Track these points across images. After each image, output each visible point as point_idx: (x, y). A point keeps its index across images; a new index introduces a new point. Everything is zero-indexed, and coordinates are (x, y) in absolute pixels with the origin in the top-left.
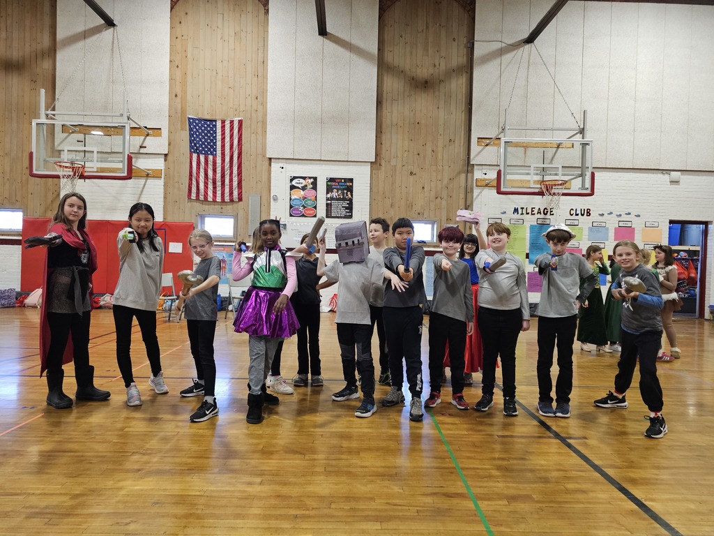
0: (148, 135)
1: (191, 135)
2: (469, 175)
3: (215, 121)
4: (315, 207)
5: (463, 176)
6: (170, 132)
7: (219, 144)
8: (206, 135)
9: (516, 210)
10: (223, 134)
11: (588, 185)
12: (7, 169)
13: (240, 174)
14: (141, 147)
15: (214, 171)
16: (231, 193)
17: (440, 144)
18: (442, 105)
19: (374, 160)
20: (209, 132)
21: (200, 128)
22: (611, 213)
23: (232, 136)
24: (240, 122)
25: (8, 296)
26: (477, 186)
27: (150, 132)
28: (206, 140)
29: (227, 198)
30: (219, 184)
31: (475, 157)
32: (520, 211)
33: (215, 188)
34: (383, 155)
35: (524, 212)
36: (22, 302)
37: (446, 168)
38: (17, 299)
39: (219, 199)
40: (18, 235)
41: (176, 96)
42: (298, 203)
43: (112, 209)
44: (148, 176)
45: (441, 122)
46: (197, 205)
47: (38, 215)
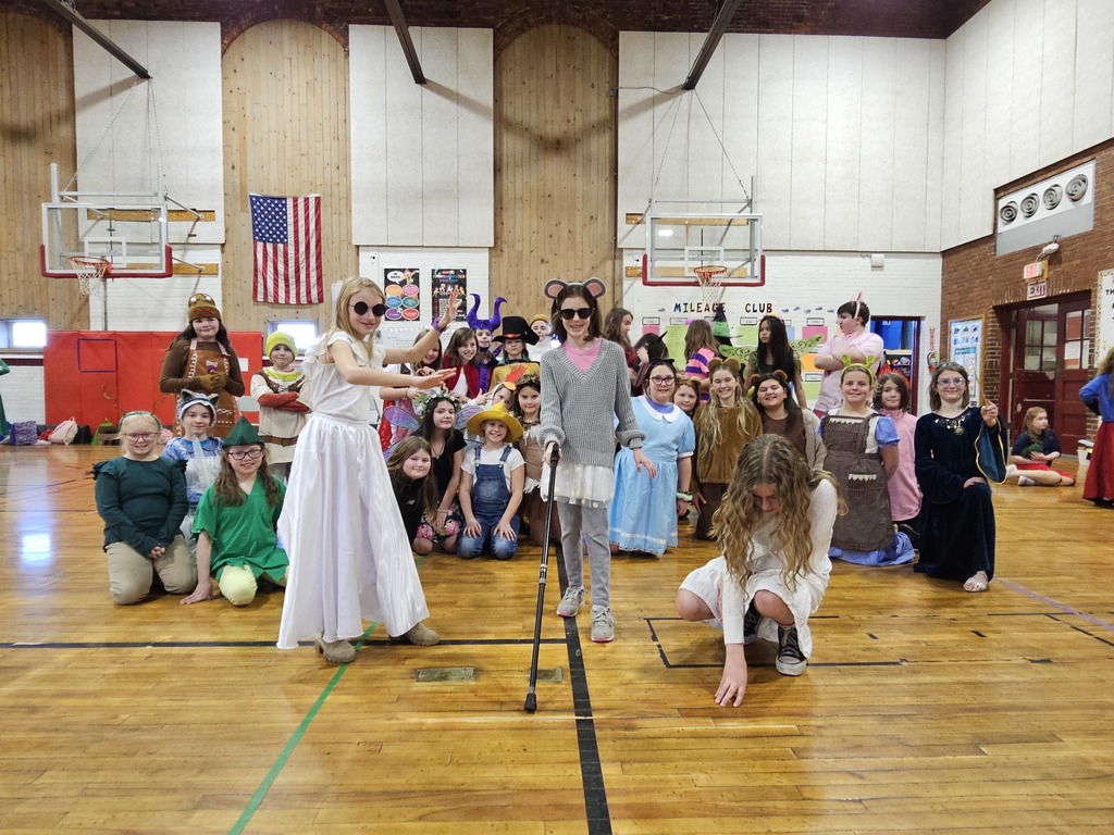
0: (198, 219)
1: (254, 219)
2: (617, 262)
3: (285, 199)
4: (418, 308)
5: (610, 263)
6: (227, 215)
7: (291, 229)
8: (274, 217)
9: (678, 307)
10: (296, 216)
11: (757, 272)
12: (21, 267)
13: (319, 267)
14: (190, 235)
15: (286, 263)
16: (309, 293)
17: (579, 223)
18: (579, 171)
19: (492, 245)
20: (277, 213)
21: (266, 209)
22: (798, 308)
23: (307, 218)
24: (318, 200)
25: (27, 430)
26: (627, 276)
27: (201, 215)
28: (274, 225)
29: (304, 299)
30: (292, 281)
31: (622, 239)
32: (683, 307)
33: (287, 286)
34: (505, 239)
35: (688, 308)
36: (46, 438)
37: (587, 254)
38: (39, 433)
39: (293, 300)
40: (39, 353)
41: (233, 167)
42: (396, 302)
43: (157, 317)
44: (200, 272)
45: (580, 193)
46: (266, 308)
47: (63, 326)
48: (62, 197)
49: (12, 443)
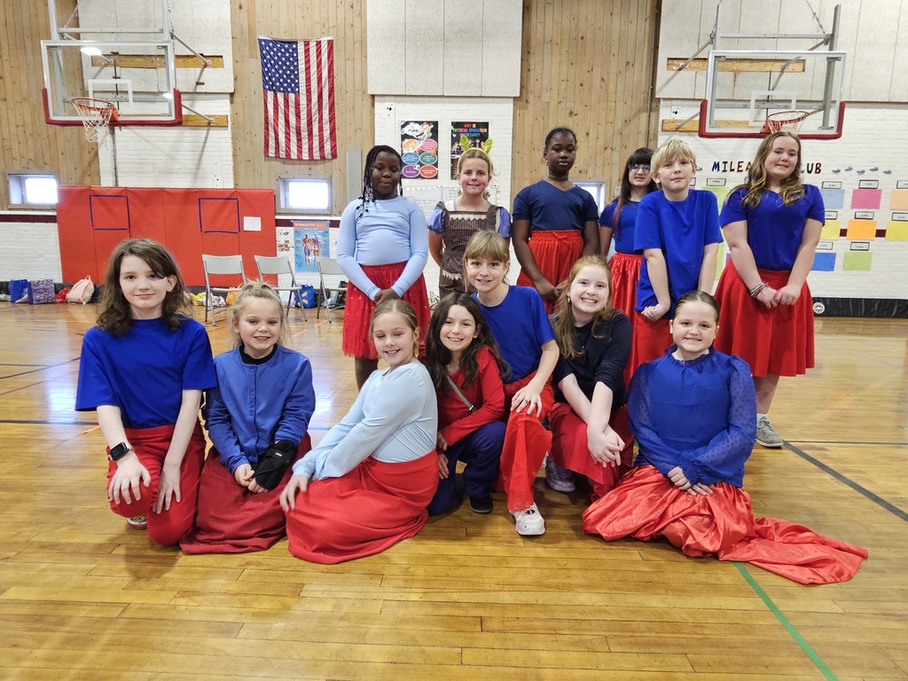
0: (206, 66)
1: (264, 65)
2: (653, 114)
3: (296, 43)
4: (436, 165)
5: (644, 116)
6: (236, 61)
7: (302, 76)
8: (284, 63)
9: (716, 166)
10: (307, 62)
11: (833, 122)
12: (28, 120)
13: (332, 119)
14: (198, 84)
15: (298, 115)
16: (322, 148)
17: (613, 70)
18: (617, 11)
19: (518, 95)
20: (288, 59)
21: (276, 54)
22: (850, 169)
23: (319, 64)
24: (330, 43)
25: (44, 289)
26: (663, 130)
27: (208, 61)
28: (284, 72)
29: (317, 155)
30: (304, 134)
31: (662, 88)
32: (722, 167)
33: (299, 140)
34: (531, 88)
35: (728, 168)
36: (64, 297)
37: (620, 104)
38: (57, 292)
39: (305, 156)
40: (53, 210)
41: (241, 7)
42: (413, 159)
43: (168, 172)
44: (209, 125)
45: (615, 36)
46: (278, 164)
47: (73, 182)
48: (62, 35)
49: (30, 302)
